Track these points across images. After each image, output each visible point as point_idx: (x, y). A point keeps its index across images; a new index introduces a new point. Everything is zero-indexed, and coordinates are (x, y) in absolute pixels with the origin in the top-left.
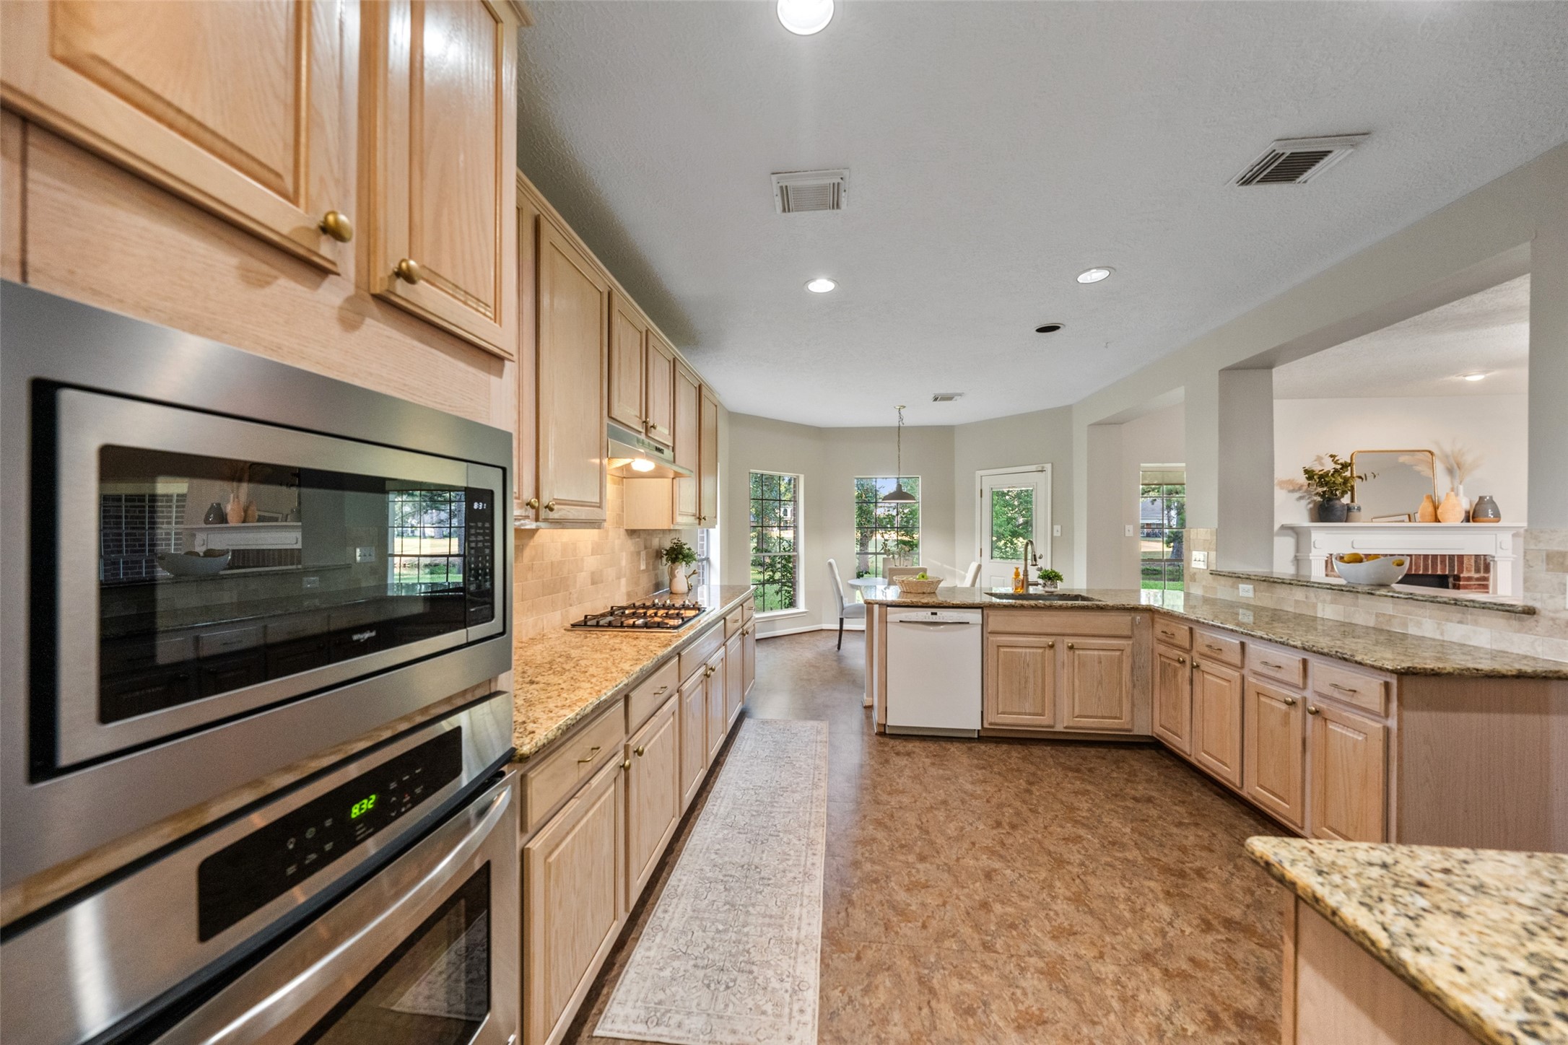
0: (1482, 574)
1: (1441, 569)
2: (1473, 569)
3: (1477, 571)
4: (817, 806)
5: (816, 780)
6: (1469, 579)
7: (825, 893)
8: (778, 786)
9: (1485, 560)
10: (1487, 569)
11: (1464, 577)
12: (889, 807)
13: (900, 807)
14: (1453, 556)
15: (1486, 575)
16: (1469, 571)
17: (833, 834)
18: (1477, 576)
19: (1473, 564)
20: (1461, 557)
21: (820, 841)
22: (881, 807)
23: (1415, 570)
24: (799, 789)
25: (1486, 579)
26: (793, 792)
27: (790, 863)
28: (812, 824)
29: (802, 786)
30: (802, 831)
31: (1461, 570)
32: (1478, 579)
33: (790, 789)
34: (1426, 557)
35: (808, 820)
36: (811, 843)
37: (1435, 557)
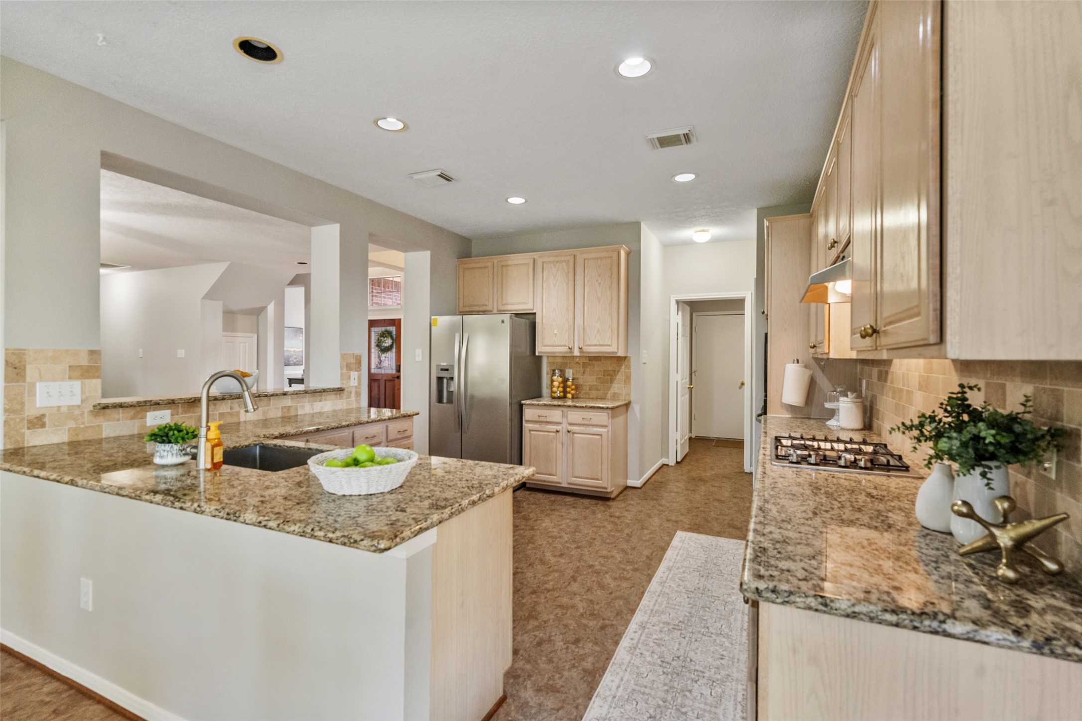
4: (648, 606)
5: (640, 632)
7: (660, 562)
8: (683, 632)
12: (584, 597)
13: (575, 594)
17: (643, 586)
21: (655, 583)
22: (591, 598)
24: (661, 625)
26: (668, 624)
27: (679, 576)
28: (657, 594)
29: (657, 628)
30: (667, 591)
33: (670, 627)
35: (660, 598)
36: (662, 583)
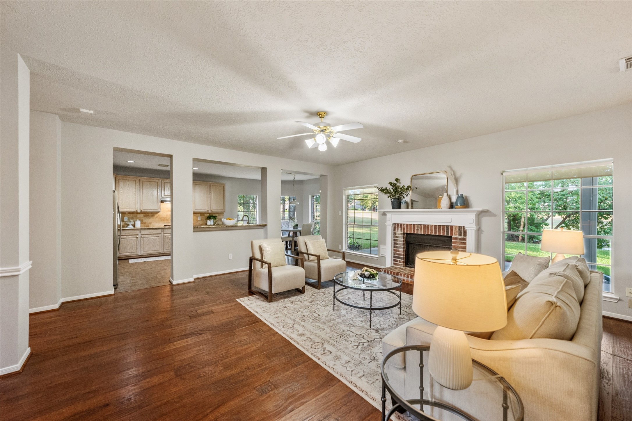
0: (462, 237)
1: (443, 233)
2: (458, 234)
3: (460, 235)
6: (456, 239)
9: (464, 229)
10: (465, 233)
11: (454, 238)
14: (448, 226)
15: (465, 237)
16: (456, 235)
18: (460, 237)
19: (458, 231)
20: (452, 227)
23: (431, 233)
25: (465, 239)
31: (452, 234)
32: (460, 239)
34: (435, 226)
37: (439, 226)
